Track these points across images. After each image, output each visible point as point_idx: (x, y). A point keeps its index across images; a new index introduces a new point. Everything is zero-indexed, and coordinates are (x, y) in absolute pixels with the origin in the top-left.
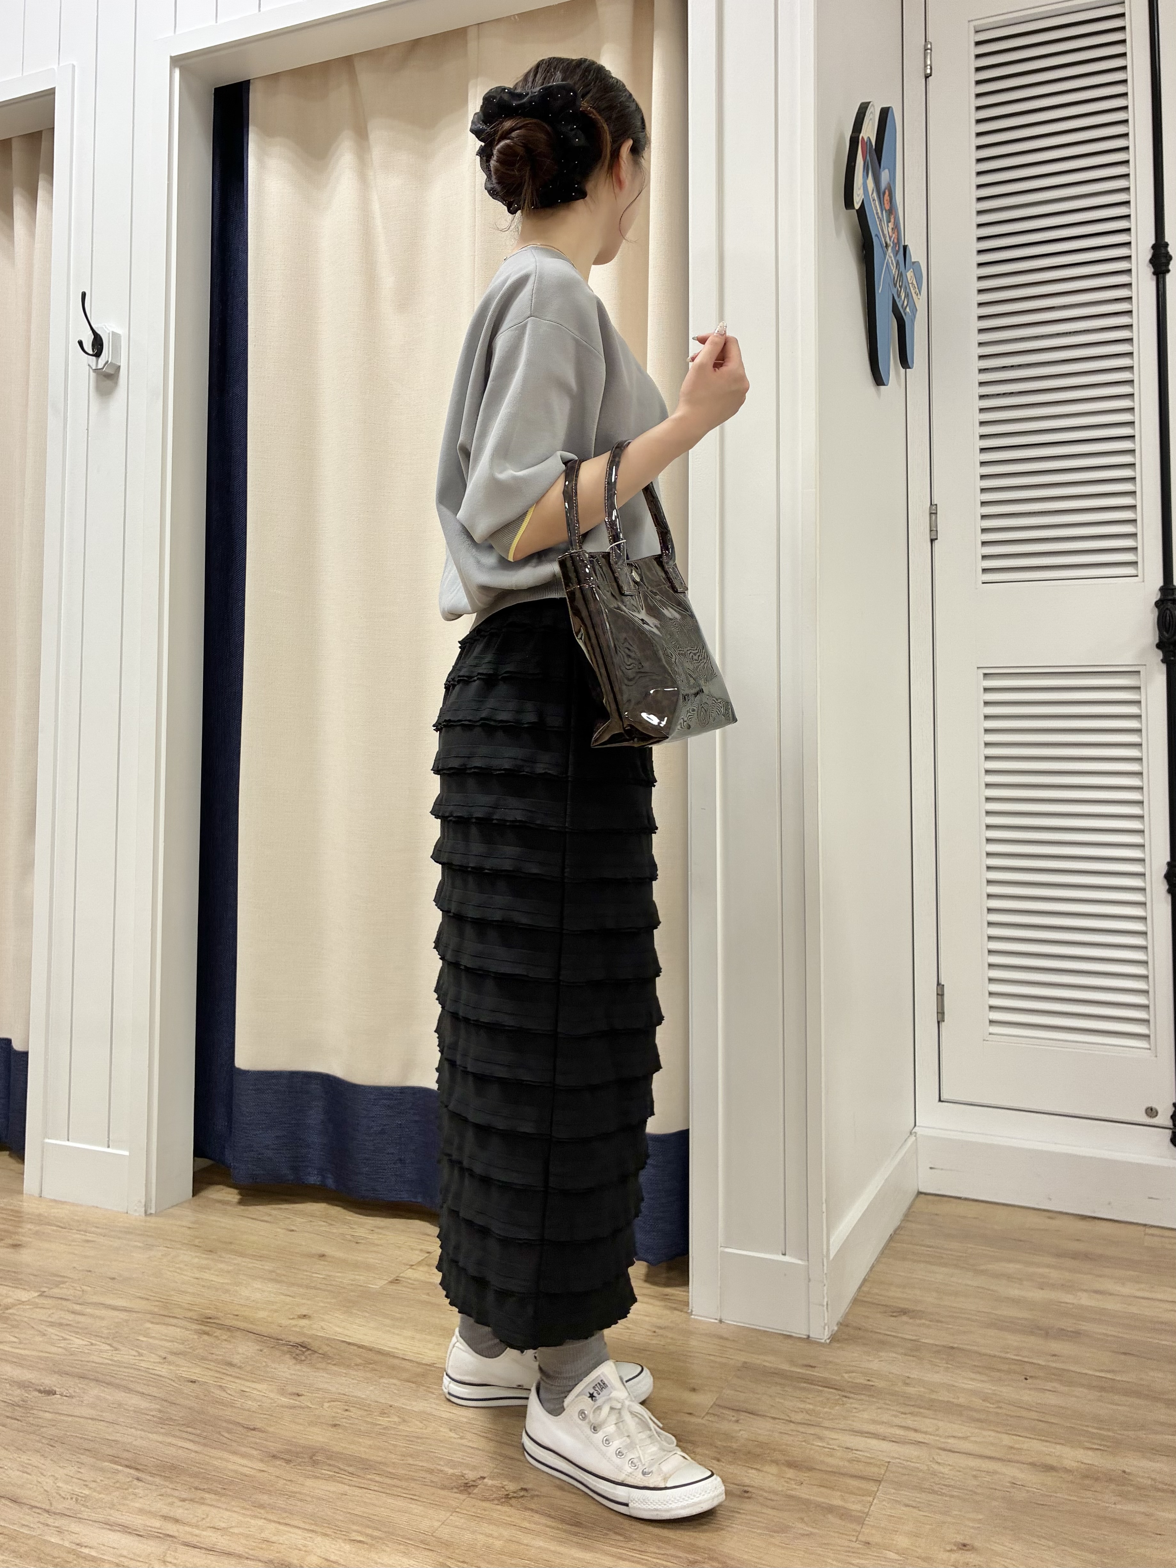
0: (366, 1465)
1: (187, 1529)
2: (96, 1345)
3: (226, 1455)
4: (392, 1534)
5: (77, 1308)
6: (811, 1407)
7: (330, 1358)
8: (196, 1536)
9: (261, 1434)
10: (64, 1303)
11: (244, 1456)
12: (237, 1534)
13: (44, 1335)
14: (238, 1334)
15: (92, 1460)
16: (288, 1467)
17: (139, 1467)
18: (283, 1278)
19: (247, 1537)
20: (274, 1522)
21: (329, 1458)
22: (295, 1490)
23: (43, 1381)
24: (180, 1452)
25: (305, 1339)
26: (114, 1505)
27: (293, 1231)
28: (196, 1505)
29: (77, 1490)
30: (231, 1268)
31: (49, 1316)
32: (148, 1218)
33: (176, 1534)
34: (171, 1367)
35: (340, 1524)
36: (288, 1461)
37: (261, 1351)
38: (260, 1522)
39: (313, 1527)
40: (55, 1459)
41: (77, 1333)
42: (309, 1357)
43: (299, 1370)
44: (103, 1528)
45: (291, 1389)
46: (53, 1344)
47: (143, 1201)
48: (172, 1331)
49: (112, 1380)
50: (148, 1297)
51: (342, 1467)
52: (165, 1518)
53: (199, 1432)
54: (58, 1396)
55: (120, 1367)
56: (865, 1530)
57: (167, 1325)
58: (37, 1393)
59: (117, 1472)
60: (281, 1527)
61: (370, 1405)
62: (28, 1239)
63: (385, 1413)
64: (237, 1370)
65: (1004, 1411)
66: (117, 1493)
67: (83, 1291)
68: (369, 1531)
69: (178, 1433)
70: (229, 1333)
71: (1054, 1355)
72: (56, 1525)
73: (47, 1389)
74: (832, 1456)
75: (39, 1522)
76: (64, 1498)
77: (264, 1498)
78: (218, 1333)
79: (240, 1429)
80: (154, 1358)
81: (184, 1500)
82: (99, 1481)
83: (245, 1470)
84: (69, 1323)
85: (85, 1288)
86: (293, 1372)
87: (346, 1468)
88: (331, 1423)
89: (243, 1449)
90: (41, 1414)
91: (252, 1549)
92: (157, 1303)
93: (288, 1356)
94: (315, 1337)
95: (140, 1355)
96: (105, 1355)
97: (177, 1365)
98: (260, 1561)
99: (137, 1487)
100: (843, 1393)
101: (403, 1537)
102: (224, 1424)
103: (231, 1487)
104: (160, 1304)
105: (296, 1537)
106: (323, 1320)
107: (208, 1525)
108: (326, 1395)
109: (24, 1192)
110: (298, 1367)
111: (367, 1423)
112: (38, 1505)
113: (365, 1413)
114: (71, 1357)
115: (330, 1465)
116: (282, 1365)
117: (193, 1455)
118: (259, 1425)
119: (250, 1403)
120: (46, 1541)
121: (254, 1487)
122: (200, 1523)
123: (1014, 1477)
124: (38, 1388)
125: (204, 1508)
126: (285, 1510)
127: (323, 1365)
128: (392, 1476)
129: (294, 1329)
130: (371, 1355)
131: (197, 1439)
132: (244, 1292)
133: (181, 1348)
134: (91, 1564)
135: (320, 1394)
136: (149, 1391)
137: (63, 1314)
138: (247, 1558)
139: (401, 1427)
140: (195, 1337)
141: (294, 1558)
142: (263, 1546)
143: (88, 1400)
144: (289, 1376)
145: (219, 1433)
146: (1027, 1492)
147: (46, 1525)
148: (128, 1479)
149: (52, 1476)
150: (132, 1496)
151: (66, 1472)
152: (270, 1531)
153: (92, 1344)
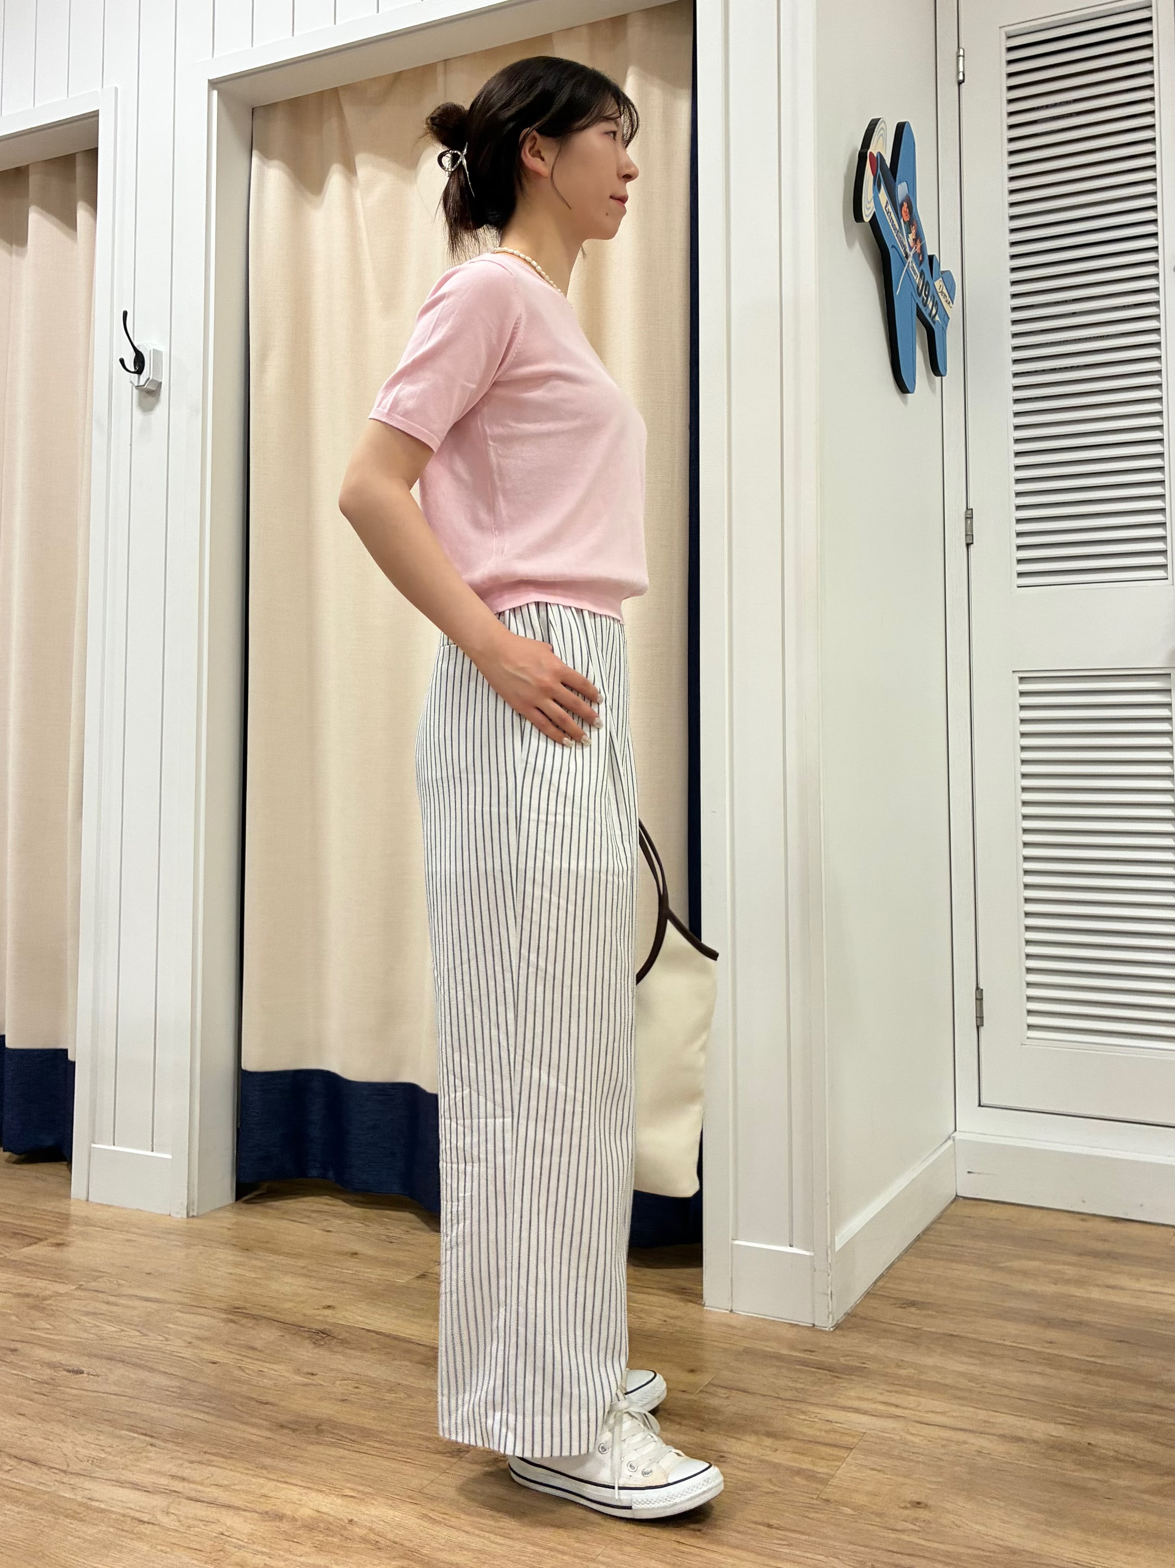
0: (366, 1433)
1: (192, 1486)
2: (125, 1331)
3: (237, 1425)
4: (382, 1490)
5: (113, 1299)
6: (802, 1386)
7: (348, 1343)
8: (199, 1491)
9: (271, 1407)
10: (100, 1295)
11: (254, 1425)
12: (238, 1490)
13: (78, 1323)
14: (264, 1321)
15: (111, 1429)
16: (294, 1435)
17: (155, 1435)
18: (313, 1274)
19: (247, 1492)
20: (274, 1480)
21: (334, 1427)
22: (297, 1454)
23: (73, 1362)
24: (194, 1422)
25: (327, 1327)
26: (127, 1466)
27: (327, 1232)
28: (204, 1467)
29: (94, 1454)
30: (263, 1265)
31: (85, 1306)
32: (190, 1220)
33: (181, 1490)
34: (195, 1351)
35: (335, 1483)
36: (294, 1430)
37: (283, 1336)
38: (261, 1481)
39: (310, 1485)
40: (77, 1428)
41: (108, 1321)
42: (328, 1342)
43: (316, 1353)
44: (115, 1486)
45: (306, 1370)
46: (85, 1331)
47: (186, 1204)
48: (198, 1319)
49: (138, 1361)
50: (181, 1290)
51: (344, 1435)
52: (173, 1477)
53: (213, 1405)
54: (86, 1375)
55: (146, 1350)
56: (829, 1490)
57: (197, 1314)
58: (65, 1373)
59: (132, 1438)
60: (279, 1484)
61: (379, 1383)
62: (71, 1239)
63: (392, 1390)
64: (258, 1353)
65: (987, 1390)
66: (131, 1457)
67: (119, 1285)
69: (194, 1406)
70: (254, 1321)
71: (1051, 1342)
72: (72, 1482)
73: (76, 1369)
74: (811, 1427)
75: (56, 1481)
76: (81, 1461)
77: (268, 1461)
78: (244, 1321)
79: (254, 1403)
80: (179, 1342)
81: (192, 1462)
82: (114, 1446)
83: (254, 1438)
84: (102, 1312)
85: (122, 1282)
86: (310, 1355)
87: (348, 1436)
88: (340, 1398)
89: (253, 1420)
90: (68, 1390)
91: (251, 1503)
92: (188, 1295)
93: (308, 1341)
94: (335, 1325)
95: (167, 1340)
96: (134, 1340)
97: (201, 1349)
98: (257, 1512)
99: (151, 1452)
100: (835, 1374)
101: (394, 1493)
102: (239, 1399)
103: (237, 1451)
104: (192, 1296)
105: (294, 1493)
106: (346, 1310)
107: (212, 1483)
108: (340, 1375)
109: (72, 1196)
110: (316, 1351)
111: (375, 1398)
112: (57, 1466)
113: (373, 1390)
114: (101, 1342)
115: (333, 1433)
116: (301, 1349)
117: (205, 1424)
118: (270, 1399)
119: (266, 1381)
120: (60, 1496)
121: (260, 1452)
122: (206, 1482)
123: (983, 1447)
124: (67, 1368)
125: (210, 1468)
126: (284, 1471)
127: (340, 1349)
128: (390, 1442)
129: (317, 1318)
130: (387, 1340)
131: (211, 1412)
132: (274, 1286)
133: (207, 1334)
134: (100, 1515)
135: (332, 1374)
136: (172, 1370)
137: (97, 1305)
138: (245, 1510)
139: (407, 1402)
140: (222, 1324)
141: (288, 1511)
142: (261, 1500)
143: (112, 1378)
144: (306, 1359)
145: (233, 1406)
146: (992, 1459)
147: (63, 1483)
148: (142, 1445)
149: (72, 1442)
150: (144, 1459)
151: (85, 1438)
152: (269, 1487)
153: (122, 1330)
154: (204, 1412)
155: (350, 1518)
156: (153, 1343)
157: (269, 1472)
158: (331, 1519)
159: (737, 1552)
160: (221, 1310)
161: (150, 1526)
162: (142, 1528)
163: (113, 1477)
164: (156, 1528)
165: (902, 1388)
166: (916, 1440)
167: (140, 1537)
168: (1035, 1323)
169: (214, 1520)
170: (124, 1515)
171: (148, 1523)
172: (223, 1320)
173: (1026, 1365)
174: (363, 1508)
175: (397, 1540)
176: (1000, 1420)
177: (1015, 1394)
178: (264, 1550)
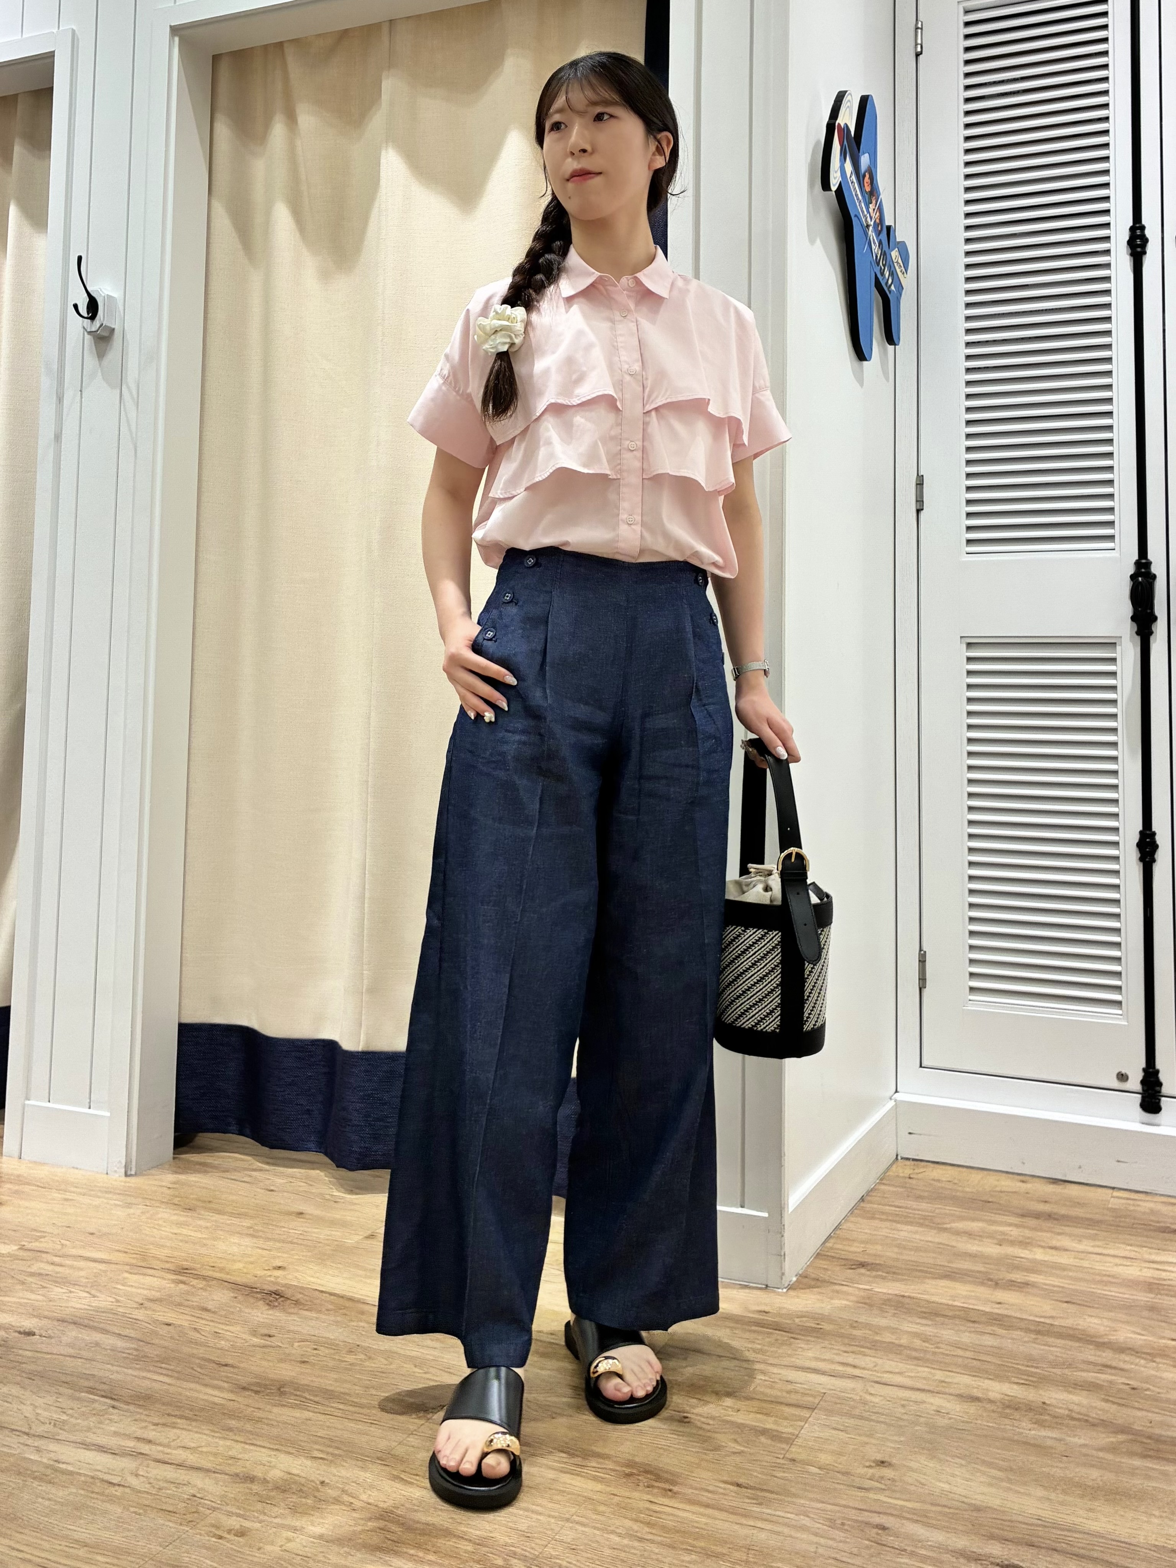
0: (330, 1395)
1: (160, 1448)
2: (73, 1292)
3: (198, 1387)
4: (351, 1452)
5: (57, 1259)
6: (759, 1347)
7: (302, 1304)
8: (166, 1454)
9: (231, 1370)
10: (44, 1255)
11: (214, 1387)
12: (206, 1452)
13: (23, 1283)
14: (214, 1282)
15: (70, 1391)
16: (257, 1397)
17: (116, 1397)
18: (260, 1234)
19: (215, 1455)
20: (241, 1442)
21: (297, 1389)
22: (262, 1416)
23: (23, 1324)
24: (154, 1384)
25: (279, 1288)
26: (90, 1429)
27: (272, 1191)
28: (168, 1429)
29: (55, 1416)
30: (209, 1224)
31: (29, 1266)
32: (128, 1179)
33: (148, 1453)
34: (148, 1312)
35: (302, 1444)
36: (257, 1392)
37: (235, 1297)
38: (228, 1443)
39: (277, 1447)
40: (35, 1391)
41: (56, 1282)
42: (281, 1304)
43: (271, 1314)
44: (81, 1448)
45: (262, 1331)
46: (32, 1292)
47: (124, 1164)
48: (148, 1280)
49: (91, 1323)
50: (126, 1250)
51: (308, 1397)
52: (138, 1439)
53: (172, 1367)
54: (37, 1337)
55: (99, 1312)
56: (793, 1449)
57: (145, 1275)
58: (17, 1334)
59: (94, 1401)
60: (247, 1446)
61: (338, 1344)
62: (9, 1198)
63: (352, 1352)
64: (211, 1314)
65: (941, 1351)
66: (94, 1419)
67: (62, 1245)
68: (330, 1450)
69: (152, 1368)
70: (204, 1283)
71: (1000, 1303)
72: (36, 1445)
73: (27, 1330)
74: (772, 1388)
75: (20, 1443)
76: (43, 1423)
77: (233, 1423)
78: (194, 1282)
79: (212, 1365)
80: (129, 1304)
81: (157, 1424)
82: (75, 1408)
83: (216, 1400)
84: (47, 1273)
85: (64, 1242)
86: (265, 1316)
87: (312, 1398)
88: (299, 1359)
89: (216, 1382)
90: (21, 1352)
91: (220, 1465)
92: (135, 1256)
93: (261, 1302)
94: (288, 1286)
95: (118, 1301)
96: (84, 1301)
97: (153, 1310)
98: (226, 1474)
99: (112, 1414)
100: (792, 1335)
101: (362, 1455)
102: (197, 1361)
103: (202, 1414)
104: (138, 1256)
105: (262, 1455)
106: (298, 1271)
107: (179, 1445)
108: (297, 1336)
109: (4, 1154)
110: (271, 1312)
111: (334, 1359)
112: (19, 1428)
113: (333, 1351)
114: (51, 1303)
115: (296, 1395)
116: (255, 1311)
117: (166, 1387)
118: (230, 1362)
119: (223, 1342)
120: (25, 1458)
121: (224, 1414)
122: (171, 1444)
123: (941, 1407)
124: (19, 1329)
125: (175, 1430)
126: (250, 1433)
127: (295, 1310)
128: (355, 1404)
129: (268, 1279)
130: (341, 1301)
131: (170, 1373)
132: (221, 1246)
133: (157, 1295)
134: (68, 1477)
135: (291, 1335)
136: (126, 1332)
137: (42, 1265)
138: (214, 1472)
139: (367, 1364)
140: (173, 1285)
141: (258, 1472)
142: (230, 1462)
143: (64, 1339)
144: (262, 1320)
145: (192, 1368)
146: (950, 1419)
147: (27, 1445)
148: (104, 1408)
149: (31, 1404)
150: (108, 1421)
151: (45, 1401)
152: (236, 1450)
153: (71, 1292)
154: (165, 1375)
155: (322, 1479)
156: (103, 1304)
157: (235, 1435)
158: (303, 1481)
159: (709, 1511)
160: (169, 1270)
161: (121, 1488)
162: (112, 1490)
163: (78, 1437)
164: (127, 1490)
165: (859, 1349)
166: (876, 1400)
167: (112, 1499)
168: (982, 1284)
169: (185, 1482)
170: (93, 1478)
171: (119, 1485)
172: (174, 1281)
173: (976, 1325)
174: (334, 1470)
175: (370, 1501)
176: (955, 1381)
177: (968, 1354)
178: (238, 1511)
